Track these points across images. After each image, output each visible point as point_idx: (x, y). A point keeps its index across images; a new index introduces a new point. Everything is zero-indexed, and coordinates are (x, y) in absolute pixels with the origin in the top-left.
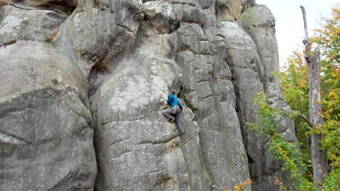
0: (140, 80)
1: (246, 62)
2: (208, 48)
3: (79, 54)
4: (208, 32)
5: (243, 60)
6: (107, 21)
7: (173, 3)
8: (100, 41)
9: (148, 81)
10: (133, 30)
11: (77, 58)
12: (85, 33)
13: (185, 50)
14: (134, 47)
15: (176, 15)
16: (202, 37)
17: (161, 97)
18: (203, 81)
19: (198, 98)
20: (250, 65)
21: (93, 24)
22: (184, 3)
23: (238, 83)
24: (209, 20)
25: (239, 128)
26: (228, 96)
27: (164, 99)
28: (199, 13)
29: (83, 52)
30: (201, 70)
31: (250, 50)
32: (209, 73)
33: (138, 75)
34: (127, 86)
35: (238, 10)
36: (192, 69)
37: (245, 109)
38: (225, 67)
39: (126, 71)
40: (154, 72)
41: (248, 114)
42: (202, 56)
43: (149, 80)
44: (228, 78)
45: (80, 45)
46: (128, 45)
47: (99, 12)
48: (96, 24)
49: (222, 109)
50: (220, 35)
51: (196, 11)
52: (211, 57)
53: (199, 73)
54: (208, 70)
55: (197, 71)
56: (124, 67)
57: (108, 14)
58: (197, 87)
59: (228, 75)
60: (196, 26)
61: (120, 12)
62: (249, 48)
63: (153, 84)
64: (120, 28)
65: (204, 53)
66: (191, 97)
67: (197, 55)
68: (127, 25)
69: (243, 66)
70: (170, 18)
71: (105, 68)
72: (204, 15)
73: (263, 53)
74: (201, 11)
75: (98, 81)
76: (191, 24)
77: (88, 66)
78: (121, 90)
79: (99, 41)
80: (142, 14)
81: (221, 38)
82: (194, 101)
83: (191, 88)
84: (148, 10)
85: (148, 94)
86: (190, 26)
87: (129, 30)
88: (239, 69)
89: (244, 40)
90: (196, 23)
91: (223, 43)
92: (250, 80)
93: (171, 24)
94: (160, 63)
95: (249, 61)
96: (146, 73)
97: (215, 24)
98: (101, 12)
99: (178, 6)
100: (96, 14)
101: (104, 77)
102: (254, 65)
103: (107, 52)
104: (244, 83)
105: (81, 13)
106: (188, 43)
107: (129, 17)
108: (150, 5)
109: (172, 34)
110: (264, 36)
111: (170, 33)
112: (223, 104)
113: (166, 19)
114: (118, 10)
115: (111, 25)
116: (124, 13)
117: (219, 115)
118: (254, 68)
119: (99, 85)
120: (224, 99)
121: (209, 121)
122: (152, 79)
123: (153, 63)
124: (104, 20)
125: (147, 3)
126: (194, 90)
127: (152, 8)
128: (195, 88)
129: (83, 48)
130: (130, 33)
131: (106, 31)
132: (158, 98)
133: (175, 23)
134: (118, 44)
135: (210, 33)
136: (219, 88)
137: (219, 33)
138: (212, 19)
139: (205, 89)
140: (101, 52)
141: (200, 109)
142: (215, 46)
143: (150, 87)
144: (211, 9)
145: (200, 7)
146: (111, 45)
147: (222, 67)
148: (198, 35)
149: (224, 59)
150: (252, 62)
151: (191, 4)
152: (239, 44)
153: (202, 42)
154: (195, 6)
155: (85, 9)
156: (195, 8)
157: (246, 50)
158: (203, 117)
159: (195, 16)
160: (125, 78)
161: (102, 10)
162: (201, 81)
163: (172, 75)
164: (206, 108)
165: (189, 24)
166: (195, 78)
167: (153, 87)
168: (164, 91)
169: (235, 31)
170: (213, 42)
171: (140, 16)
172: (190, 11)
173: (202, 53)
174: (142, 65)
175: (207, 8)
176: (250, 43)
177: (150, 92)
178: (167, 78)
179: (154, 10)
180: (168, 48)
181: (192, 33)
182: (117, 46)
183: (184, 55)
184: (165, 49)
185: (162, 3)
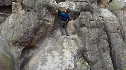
0: (56, 55)
1: (114, 29)
2: (95, 25)
3: (11, 44)
4: (94, 15)
5: (113, 29)
6: (31, 18)
7: (76, 1)
8: (27, 32)
9: (61, 55)
10: (51, 21)
11: (10, 46)
12: (16, 28)
13: (83, 27)
14: (53, 30)
15: (78, 9)
16: (92, 19)
17: (70, 66)
18: (94, 44)
19: (91, 54)
20: (117, 31)
21: (21, 21)
22: (81, 1)
23: (110, 41)
24: (95, 9)
25: (113, 67)
26: (107, 50)
27: (71, 67)
28: (89, 6)
29: (15, 42)
30: (92, 38)
31: (116, 23)
32: (97, 39)
33: (55, 50)
34: (47, 61)
35: (107, 2)
36: (87, 38)
37: (114, 55)
38: (104, 34)
39: (47, 48)
40: (65, 47)
41: (116, 57)
42: (92, 29)
43: (62, 53)
44: (106, 39)
45: (11, 37)
46: (49, 30)
47: (25, 13)
48: (23, 21)
49: (103, 57)
50: (101, 17)
51: (88, 5)
52: (97, 30)
53: (91, 40)
54: (96, 37)
55: (90, 38)
56: (46, 44)
57: (32, 14)
58: (90, 48)
59: (106, 38)
60: (88, 13)
61: (42, 11)
62: (116, 22)
63: (64, 56)
64: (42, 21)
65: (93, 27)
66: (87, 55)
67: (89, 29)
68: (47, 19)
69: (113, 32)
70: (74, 11)
71: (34, 46)
72: (92, 6)
73: (122, 23)
74: (91, 5)
75: (30, 54)
76: (85, 12)
77: (19, 50)
78: (42, 64)
79: (25, 33)
80: (57, 11)
81: (102, 18)
82: (89, 57)
83: (87, 50)
84: (60, 8)
85: (61, 65)
86: (85, 13)
87: (48, 22)
88: (111, 33)
89: (113, 18)
90: (88, 11)
91: (103, 21)
92: (117, 39)
93: (75, 15)
94: (69, 40)
95: (116, 29)
96: (60, 48)
97: (98, 11)
98: (27, 13)
99: (79, 3)
100: (23, 15)
101: (34, 51)
102: (119, 31)
103: (33, 38)
104: (114, 40)
105: (14, 14)
106: (84, 23)
107: (48, 13)
108: (62, 4)
109: (75, 20)
110: (122, 14)
111: (74, 20)
112: (104, 54)
113: (72, 12)
114: (40, 10)
115: (35, 20)
116: (44, 11)
117: (102, 62)
118: (119, 33)
119: (31, 57)
120: (104, 51)
121: (97, 66)
122: (64, 52)
123: (65, 41)
124: (29, 18)
125: (60, 3)
126: (89, 51)
127: (64, 6)
128: (89, 50)
129: (14, 39)
130: (49, 23)
131: (31, 25)
132: (68, 67)
133: (77, 14)
134: (41, 32)
135: (95, 16)
136: (101, 46)
137: (100, 16)
138: (96, 8)
139: (95, 48)
140: (28, 39)
141: (92, 61)
142: (99, 23)
143: (62, 59)
144: (95, 3)
145: (90, 3)
146: (35, 34)
147: (103, 34)
148: (90, 18)
149: (103, 29)
150: (117, 29)
151: (85, 2)
152: (110, 20)
153: (92, 21)
154: (87, 2)
155: (16, 11)
156: (87, 3)
157: (114, 23)
158: (94, 65)
159: (87, 7)
160: (46, 54)
161: (28, 11)
162: (92, 44)
163: (76, 48)
164: (96, 59)
165: (84, 12)
166: (89, 44)
167: (64, 59)
168: (72, 61)
169: (107, 13)
170: (97, 21)
171: (55, 12)
172: (85, 5)
173: (92, 28)
174: (58, 42)
175: (93, 3)
176: (116, 19)
177: (62, 63)
178: (73, 51)
179: (64, 7)
180: (74, 29)
181: (86, 17)
182: (40, 33)
183: (83, 30)
184: (72, 30)
185: (69, 2)
